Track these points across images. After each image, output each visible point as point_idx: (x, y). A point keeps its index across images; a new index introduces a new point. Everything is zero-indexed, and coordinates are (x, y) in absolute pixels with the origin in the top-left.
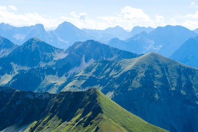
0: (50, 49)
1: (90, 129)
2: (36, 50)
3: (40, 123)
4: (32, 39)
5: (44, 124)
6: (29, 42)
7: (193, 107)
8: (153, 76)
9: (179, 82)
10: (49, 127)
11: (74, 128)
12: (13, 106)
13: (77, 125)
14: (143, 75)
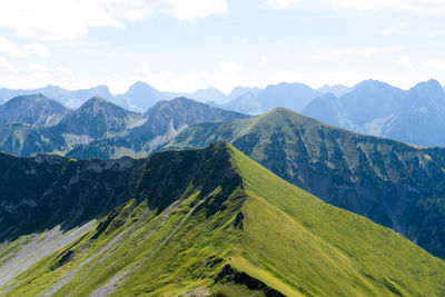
0: (121, 112)
1: (221, 219)
2: (101, 114)
3: (118, 214)
4: (94, 99)
5: (126, 214)
6: (90, 104)
7: (348, 188)
8: (283, 142)
9: (323, 149)
10: (135, 221)
11: (188, 220)
12: (65, 187)
13: (193, 214)
14: (267, 141)
